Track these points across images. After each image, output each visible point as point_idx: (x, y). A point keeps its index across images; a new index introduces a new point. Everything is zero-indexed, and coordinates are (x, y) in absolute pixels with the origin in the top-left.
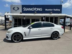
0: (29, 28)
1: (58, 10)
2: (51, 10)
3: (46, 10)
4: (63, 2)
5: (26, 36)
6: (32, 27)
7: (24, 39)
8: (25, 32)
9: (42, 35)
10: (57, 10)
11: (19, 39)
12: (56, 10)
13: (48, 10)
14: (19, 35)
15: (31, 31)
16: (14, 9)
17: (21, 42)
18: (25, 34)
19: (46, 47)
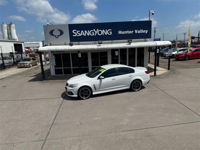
0: (99, 78)
1: (144, 31)
2: (130, 32)
3: (120, 32)
4: (153, 14)
5: (96, 90)
6: (103, 77)
7: (94, 93)
8: (94, 85)
9: (118, 87)
10: (142, 31)
11: (87, 94)
12: (139, 32)
13: (123, 33)
14: (87, 90)
15: (102, 82)
16: (51, 33)
17: (90, 99)
18: (95, 87)
19: (124, 101)
